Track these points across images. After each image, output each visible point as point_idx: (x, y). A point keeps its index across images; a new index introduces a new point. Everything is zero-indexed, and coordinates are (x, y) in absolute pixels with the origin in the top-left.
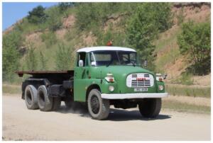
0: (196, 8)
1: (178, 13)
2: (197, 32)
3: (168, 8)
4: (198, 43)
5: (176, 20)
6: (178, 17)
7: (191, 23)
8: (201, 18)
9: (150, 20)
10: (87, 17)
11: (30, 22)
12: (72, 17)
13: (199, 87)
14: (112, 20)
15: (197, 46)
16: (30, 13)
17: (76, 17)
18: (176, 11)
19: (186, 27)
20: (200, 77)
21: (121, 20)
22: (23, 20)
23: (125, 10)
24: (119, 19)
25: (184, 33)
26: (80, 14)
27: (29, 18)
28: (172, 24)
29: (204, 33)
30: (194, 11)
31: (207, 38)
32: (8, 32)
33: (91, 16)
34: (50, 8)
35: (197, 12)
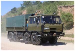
0: (66, 8)
1: (60, 9)
2: (66, 16)
3: (57, 8)
4: (67, 19)
5: (59, 12)
6: (60, 11)
7: (64, 13)
8: (67, 11)
9: (51, 12)
10: (30, 11)
11: (11, 13)
12: (25, 11)
13: (67, 34)
14: (39, 12)
15: (66, 20)
16: (12, 10)
17: (27, 11)
18: (59, 9)
19: (63, 14)
20: (67, 31)
21: (42, 12)
22: (9, 12)
23: (43, 8)
24: (41, 12)
25: (62, 16)
26: (28, 10)
27: (11, 11)
28: (58, 13)
29: (68, 16)
30: (65, 9)
31: (69, 18)
32: (5, 16)
33: (32, 10)
34: (18, 8)
35: (66, 9)
